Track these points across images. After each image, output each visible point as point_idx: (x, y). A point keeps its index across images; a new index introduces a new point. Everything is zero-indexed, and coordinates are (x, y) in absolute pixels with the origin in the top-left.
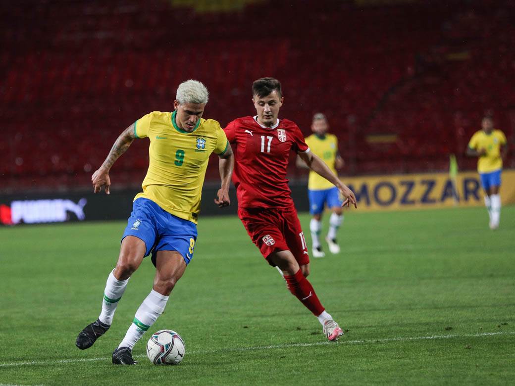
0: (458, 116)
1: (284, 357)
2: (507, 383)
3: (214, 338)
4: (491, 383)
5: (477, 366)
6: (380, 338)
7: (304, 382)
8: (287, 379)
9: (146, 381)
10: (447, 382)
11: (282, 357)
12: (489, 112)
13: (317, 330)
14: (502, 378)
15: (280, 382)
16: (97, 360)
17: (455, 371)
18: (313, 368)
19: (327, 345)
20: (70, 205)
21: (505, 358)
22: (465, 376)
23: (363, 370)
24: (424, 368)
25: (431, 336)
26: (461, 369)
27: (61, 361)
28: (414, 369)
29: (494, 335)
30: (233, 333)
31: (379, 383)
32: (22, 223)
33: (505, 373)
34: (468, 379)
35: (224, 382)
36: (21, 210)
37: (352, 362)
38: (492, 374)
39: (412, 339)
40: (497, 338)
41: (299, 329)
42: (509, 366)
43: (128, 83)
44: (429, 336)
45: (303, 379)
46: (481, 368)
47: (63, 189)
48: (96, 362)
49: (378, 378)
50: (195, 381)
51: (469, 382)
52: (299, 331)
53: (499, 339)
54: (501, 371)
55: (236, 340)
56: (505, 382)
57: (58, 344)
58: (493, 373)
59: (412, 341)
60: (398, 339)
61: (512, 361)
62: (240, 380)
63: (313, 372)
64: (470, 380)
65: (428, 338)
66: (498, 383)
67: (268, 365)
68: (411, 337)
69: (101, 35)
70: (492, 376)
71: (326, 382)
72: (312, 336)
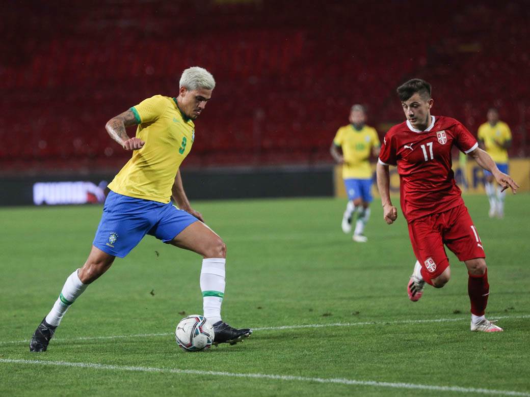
0: (468, 107)
1: (297, 338)
2: (512, 366)
3: (229, 318)
4: (497, 365)
5: (484, 349)
6: (390, 320)
7: (316, 362)
8: (299, 358)
9: (162, 359)
10: (454, 364)
11: (294, 338)
12: (499, 103)
13: (329, 312)
14: (508, 361)
15: (292, 361)
16: (114, 338)
17: (462, 353)
18: (324, 348)
19: (338, 326)
20: (91, 187)
21: (511, 341)
22: (472, 359)
23: (373, 351)
24: (432, 350)
25: (439, 319)
26: (468, 351)
27: (81, 338)
28: (423, 350)
29: (501, 319)
30: (247, 313)
31: (389, 363)
32: (44, 204)
33: (511, 356)
34: (475, 361)
35: (238, 360)
36: (43, 192)
37: (362, 343)
38: (498, 357)
39: (421, 322)
40: (504, 322)
41: (311, 310)
42: (515, 349)
43: (149, 70)
44: (437, 319)
45: (315, 359)
46: (487, 350)
47: (84, 172)
48: (114, 340)
49: (387, 359)
50: (210, 359)
51: (476, 364)
52: (311, 312)
53: (506, 323)
54: (507, 354)
55: (250, 320)
56: (511, 364)
57: (78, 321)
58: (499, 355)
59: (421, 324)
60: (407, 322)
61: (518, 345)
62: (253, 359)
63: (324, 352)
64: (476, 362)
65: (436, 320)
66: (504, 366)
67: (280, 345)
68: (420, 319)
69: (123, 24)
70: (498, 359)
71: (337, 362)
72: (324, 318)
